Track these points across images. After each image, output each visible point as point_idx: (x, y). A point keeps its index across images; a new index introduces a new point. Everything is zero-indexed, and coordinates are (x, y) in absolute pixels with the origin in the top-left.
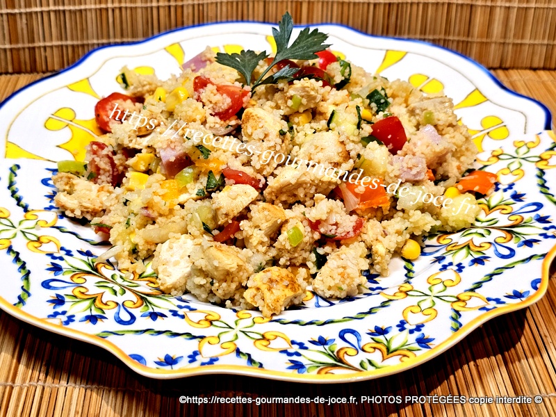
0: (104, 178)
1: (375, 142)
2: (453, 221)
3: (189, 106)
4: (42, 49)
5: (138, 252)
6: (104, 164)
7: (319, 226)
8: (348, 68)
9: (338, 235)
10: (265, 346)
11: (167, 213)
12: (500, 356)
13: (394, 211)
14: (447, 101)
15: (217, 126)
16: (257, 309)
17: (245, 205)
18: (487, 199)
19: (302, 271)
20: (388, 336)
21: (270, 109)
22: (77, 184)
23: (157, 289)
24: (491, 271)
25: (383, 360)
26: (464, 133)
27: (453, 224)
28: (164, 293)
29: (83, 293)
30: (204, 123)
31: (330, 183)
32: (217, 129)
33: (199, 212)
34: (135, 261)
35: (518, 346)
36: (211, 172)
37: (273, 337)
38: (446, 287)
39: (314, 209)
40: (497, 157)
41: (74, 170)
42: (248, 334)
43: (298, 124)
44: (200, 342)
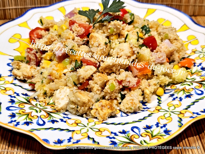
0: (33, 63)
1: (145, 47)
2: (177, 79)
3: (67, 33)
5: (47, 94)
6: (32, 57)
7: (122, 83)
8: (133, 16)
9: (130, 86)
10: (100, 134)
11: (59, 77)
12: (198, 136)
13: (153, 75)
14: (174, 29)
15: (79, 41)
16: (96, 118)
17: (91, 74)
18: (191, 69)
19: (115, 101)
20: (152, 129)
21: (101, 33)
22: (21, 65)
23: (55, 109)
25: (150, 140)
26: (181, 42)
27: (177, 81)
28: (58, 111)
29: (23, 112)
30: (73, 39)
32: (79, 42)
33: (72, 77)
34: (45, 97)
36: (76, 60)
37: (103, 130)
38: (175, 107)
39: (120, 76)
40: (194, 52)
41: (20, 59)
42: (93, 129)
43: (113, 40)
44: (72, 133)
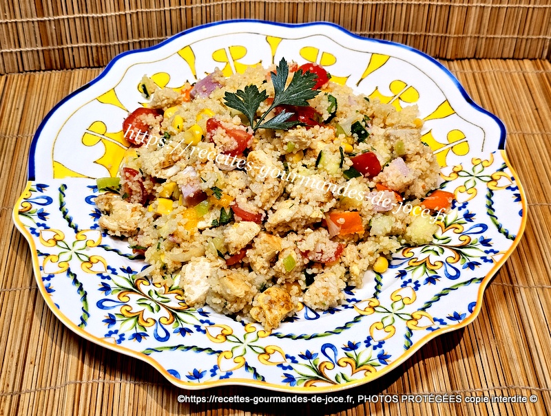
0: (136, 197)
1: (354, 178)
2: (415, 239)
4: (70, 50)
5: (167, 268)
6: (135, 187)
7: (308, 255)
9: (323, 261)
10: (266, 360)
11: (189, 238)
12: (443, 355)
13: (368, 236)
14: (416, 133)
16: (260, 323)
17: (250, 239)
18: (445, 216)
19: (295, 289)
21: (269, 150)
22: (115, 205)
23: (183, 302)
24: (439, 291)
25: (353, 373)
27: (416, 241)
28: (189, 306)
29: (128, 311)
31: (317, 218)
32: (226, 166)
33: (215, 242)
34: (165, 275)
35: (458, 347)
36: (223, 207)
37: (272, 351)
38: (404, 304)
39: (304, 242)
40: (457, 173)
42: (254, 348)
43: (292, 162)
44: (218, 356)
